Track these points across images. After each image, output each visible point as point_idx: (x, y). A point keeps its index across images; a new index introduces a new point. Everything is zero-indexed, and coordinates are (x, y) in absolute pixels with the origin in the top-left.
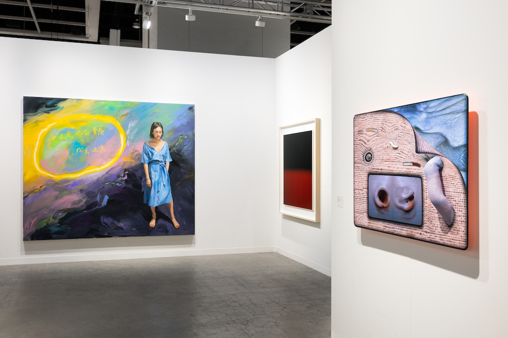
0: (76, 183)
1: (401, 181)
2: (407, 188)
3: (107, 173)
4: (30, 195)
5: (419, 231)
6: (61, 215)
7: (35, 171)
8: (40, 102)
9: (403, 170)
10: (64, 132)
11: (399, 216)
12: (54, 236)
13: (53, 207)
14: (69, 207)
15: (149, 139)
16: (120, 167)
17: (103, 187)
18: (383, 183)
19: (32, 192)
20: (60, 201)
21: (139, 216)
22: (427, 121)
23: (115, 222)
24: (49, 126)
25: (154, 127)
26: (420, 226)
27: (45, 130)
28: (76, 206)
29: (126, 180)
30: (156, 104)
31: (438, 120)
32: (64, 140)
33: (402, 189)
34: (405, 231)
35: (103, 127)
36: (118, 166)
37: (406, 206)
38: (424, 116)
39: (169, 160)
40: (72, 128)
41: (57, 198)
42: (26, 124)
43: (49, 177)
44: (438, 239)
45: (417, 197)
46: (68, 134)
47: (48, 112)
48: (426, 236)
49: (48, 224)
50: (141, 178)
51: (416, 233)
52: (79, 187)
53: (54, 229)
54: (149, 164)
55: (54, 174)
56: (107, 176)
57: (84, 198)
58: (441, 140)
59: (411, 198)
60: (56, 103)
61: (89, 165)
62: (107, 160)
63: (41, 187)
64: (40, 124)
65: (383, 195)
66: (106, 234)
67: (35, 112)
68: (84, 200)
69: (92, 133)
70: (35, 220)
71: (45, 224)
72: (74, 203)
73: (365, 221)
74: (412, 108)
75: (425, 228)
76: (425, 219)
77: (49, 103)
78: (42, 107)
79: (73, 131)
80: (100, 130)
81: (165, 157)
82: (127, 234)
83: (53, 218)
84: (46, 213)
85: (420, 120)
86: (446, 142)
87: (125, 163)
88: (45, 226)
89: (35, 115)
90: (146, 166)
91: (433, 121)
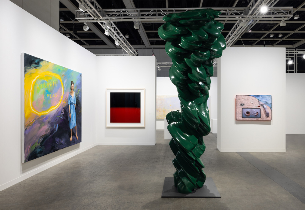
0: (47, 117)
1: (254, 110)
2: (256, 111)
3: (58, 110)
4: (28, 128)
5: (260, 119)
6: (41, 140)
7: (30, 110)
8: (33, 59)
9: (255, 107)
10: (42, 83)
11: (254, 116)
12: (38, 155)
13: (37, 135)
14: (44, 134)
15: (70, 91)
16: (62, 107)
17: (56, 119)
18: (248, 110)
19: (29, 125)
20: (41, 130)
21: (67, 135)
22: (262, 99)
23: (60, 140)
24: (36, 77)
25: (72, 84)
26: (260, 118)
27: (34, 80)
28: (47, 133)
29: (64, 115)
30: (72, 71)
31: (265, 99)
32: (42, 88)
33: (255, 111)
34: (255, 119)
35: (56, 82)
36: (61, 106)
37: (256, 114)
38: (261, 98)
39: (76, 103)
40: (45, 80)
41: (40, 128)
42: (26, 75)
43: (36, 114)
44: (265, 119)
45: (259, 112)
46: (44, 84)
47: (35, 67)
48: (262, 119)
49: (36, 148)
50: (68, 113)
51: (259, 119)
52: (48, 120)
53: (38, 150)
54: (70, 104)
55: (38, 112)
56: (58, 112)
57: (50, 127)
58: (266, 102)
59: (257, 113)
60: (39, 62)
61: (52, 105)
62: (58, 102)
63: (33, 121)
64: (32, 75)
65: (248, 113)
66: (57, 149)
67: (30, 66)
68: (50, 129)
69: (53, 85)
70: (30, 146)
71: (34, 148)
72: (46, 131)
73: (241, 119)
74: (258, 96)
75: (261, 118)
76: (261, 116)
77: (36, 61)
78: (33, 63)
79: (46, 82)
80: (55, 83)
81: (74, 101)
82: (64, 147)
83: (38, 142)
84: (35, 140)
85: (260, 98)
86: (267, 103)
87: (63, 104)
88: (35, 149)
89: (30, 68)
90: (69, 105)
91: (263, 99)
